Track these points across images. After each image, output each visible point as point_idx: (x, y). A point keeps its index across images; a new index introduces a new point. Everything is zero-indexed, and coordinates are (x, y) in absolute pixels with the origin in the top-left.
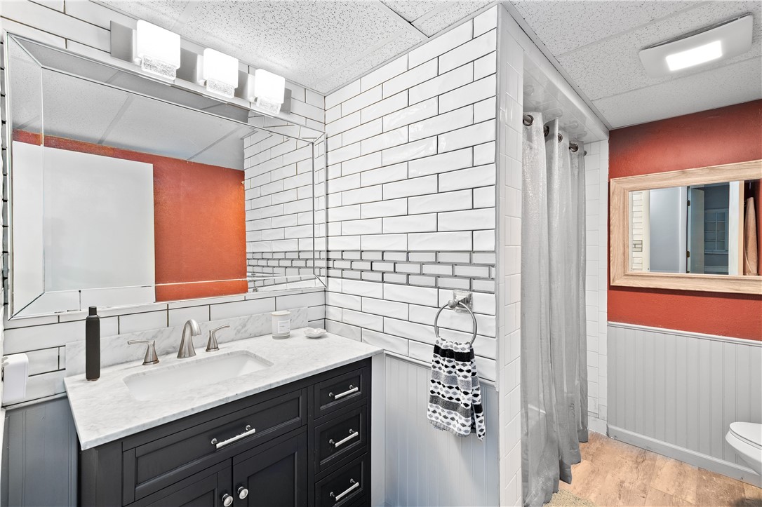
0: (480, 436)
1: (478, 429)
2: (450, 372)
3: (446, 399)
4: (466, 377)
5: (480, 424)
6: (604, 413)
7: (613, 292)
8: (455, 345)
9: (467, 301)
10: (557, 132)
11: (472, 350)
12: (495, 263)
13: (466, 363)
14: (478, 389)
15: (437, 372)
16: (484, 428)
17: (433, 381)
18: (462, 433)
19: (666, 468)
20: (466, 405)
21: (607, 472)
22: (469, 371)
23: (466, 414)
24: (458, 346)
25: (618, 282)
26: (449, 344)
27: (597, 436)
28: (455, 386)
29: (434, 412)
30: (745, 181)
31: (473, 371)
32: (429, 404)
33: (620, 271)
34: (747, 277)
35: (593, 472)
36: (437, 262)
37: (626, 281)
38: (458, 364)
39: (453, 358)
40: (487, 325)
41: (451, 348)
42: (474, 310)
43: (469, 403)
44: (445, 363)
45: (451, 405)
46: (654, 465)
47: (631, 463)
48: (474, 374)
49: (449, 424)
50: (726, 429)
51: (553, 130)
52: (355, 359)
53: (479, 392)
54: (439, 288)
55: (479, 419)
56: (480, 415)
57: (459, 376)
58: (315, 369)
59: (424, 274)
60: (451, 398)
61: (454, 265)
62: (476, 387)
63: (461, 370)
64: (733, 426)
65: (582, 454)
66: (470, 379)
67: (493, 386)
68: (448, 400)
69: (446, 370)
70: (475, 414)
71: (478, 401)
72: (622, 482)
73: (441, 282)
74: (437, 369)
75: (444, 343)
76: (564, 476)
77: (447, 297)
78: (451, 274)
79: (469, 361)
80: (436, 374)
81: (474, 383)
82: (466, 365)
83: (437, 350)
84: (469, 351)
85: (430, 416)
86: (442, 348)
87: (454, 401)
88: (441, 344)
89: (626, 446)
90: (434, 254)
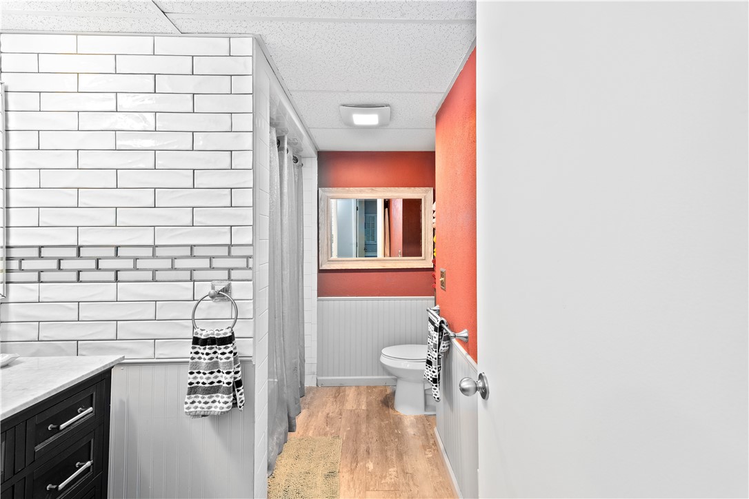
0: (240, 407)
1: (238, 401)
2: (211, 359)
3: (207, 385)
4: (228, 358)
5: (240, 396)
6: (315, 369)
7: (321, 274)
8: (216, 332)
9: (226, 290)
10: (286, 146)
11: (233, 333)
12: (252, 254)
13: (229, 345)
14: (238, 367)
15: (196, 362)
16: (243, 399)
17: (191, 373)
18: (225, 410)
19: (351, 394)
20: (229, 383)
21: (318, 412)
22: (231, 352)
23: (227, 391)
24: (220, 332)
25: (324, 267)
26: (209, 332)
27: (311, 389)
28: (216, 370)
29: (193, 402)
30: (385, 200)
31: (234, 351)
32: (187, 396)
33: (325, 258)
34: (386, 258)
35: (309, 416)
36: (192, 256)
37: (328, 265)
38: (220, 349)
39: (215, 344)
40: (247, 309)
41: (212, 336)
42: (234, 297)
43: (232, 380)
44: (207, 351)
45: (212, 390)
46: (344, 395)
47: (332, 399)
48: (235, 354)
49: (210, 408)
50: (380, 354)
51: (283, 144)
52: (89, 374)
53: (239, 369)
54: (194, 281)
55: (240, 392)
56: (241, 388)
57: (221, 359)
58: (31, 398)
59: (176, 269)
60: (212, 383)
61: (211, 258)
62: (237, 366)
63: (223, 354)
64: (384, 351)
65: (302, 406)
66: (232, 359)
67: (251, 361)
68: (209, 385)
69: (207, 357)
70: (236, 390)
71: (239, 377)
72: (328, 414)
73: (197, 275)
74: (197, 360)
75: (204, 333)
76: (291, 428)
77: (204, 289)
78: (209, 266)
79: (231, 343)
80: (195, 365)
81: (235, 362)
82: (228, 347)
83: (196, 341)
84: (231, 334)
85: (188, 408)
86: (203, 337)
87: (216, 384)
88: (201, 334)
89: (328, 388)
90: (190, 248)
